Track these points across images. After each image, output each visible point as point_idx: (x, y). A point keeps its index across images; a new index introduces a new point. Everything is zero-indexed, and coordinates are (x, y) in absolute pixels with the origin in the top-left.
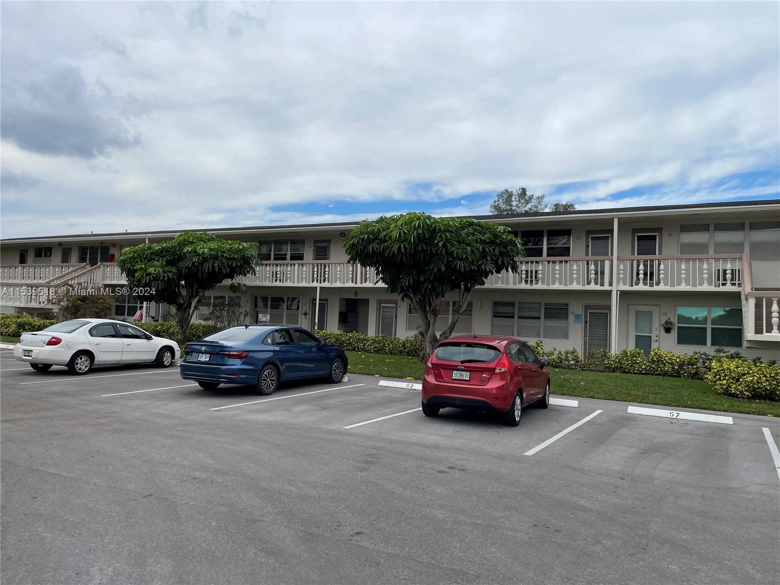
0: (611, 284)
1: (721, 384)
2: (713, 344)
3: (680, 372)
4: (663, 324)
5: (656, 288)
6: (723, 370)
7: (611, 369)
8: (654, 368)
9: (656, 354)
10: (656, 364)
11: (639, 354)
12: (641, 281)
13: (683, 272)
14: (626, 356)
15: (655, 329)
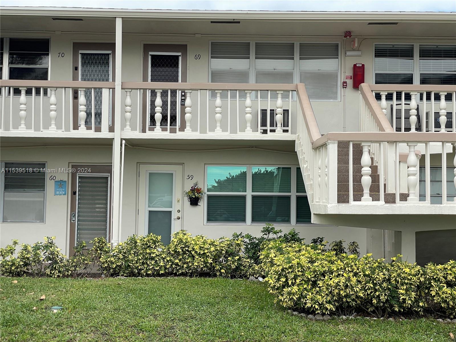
0: (112, 129)
1: (289, 293)
2: (255, 219)
3: (214, 267)
4: (187, 193)
5: (179, 135)
6: (290, 267)
7: (112, 270)
8: (177, 264)
9: (181, 241)
10: (181, 257)
11: (154, 242)
12: (158, 123)
13: (218, 110)
14: (136, 246)
15: (176, 201)
